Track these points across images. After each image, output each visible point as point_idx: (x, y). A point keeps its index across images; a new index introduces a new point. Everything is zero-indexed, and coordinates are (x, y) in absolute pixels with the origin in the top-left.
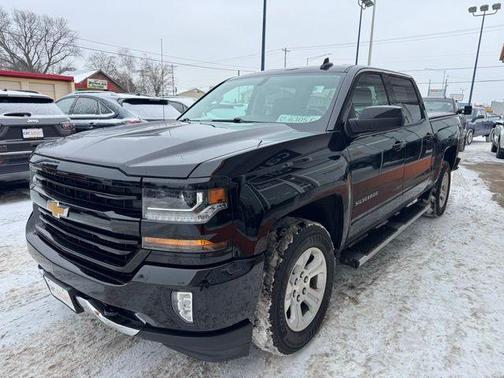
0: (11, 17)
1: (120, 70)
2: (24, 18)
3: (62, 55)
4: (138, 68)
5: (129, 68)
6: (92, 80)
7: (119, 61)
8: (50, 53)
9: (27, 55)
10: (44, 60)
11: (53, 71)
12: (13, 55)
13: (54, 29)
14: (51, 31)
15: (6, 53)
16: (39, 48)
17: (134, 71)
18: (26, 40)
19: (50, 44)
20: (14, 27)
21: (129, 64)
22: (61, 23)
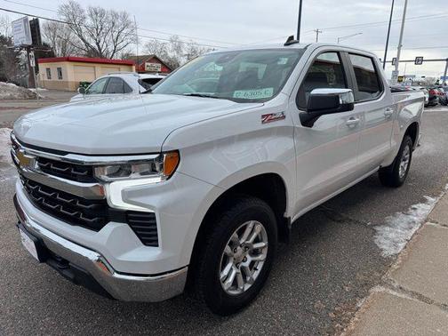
0: (86, 13)
1: (171, 55)
2: (97, 14)
3: (125, 43)
4: (185, 52)
5: (178, 52)
6: (149, 64)
7: (170, 47)
8: (115, 42)
9: (98, 44)
10: (111, 48)
11: (118, 57)
12: (87, 44)
13: (119, 22)
14: (117, 23)
15: (83, 43)
16: (107, 38)
17: (182, 56)
18: (98, 31)
19: (115, 34)
20: (89, 21)
21: (178, 49)
22: (125, 16)
